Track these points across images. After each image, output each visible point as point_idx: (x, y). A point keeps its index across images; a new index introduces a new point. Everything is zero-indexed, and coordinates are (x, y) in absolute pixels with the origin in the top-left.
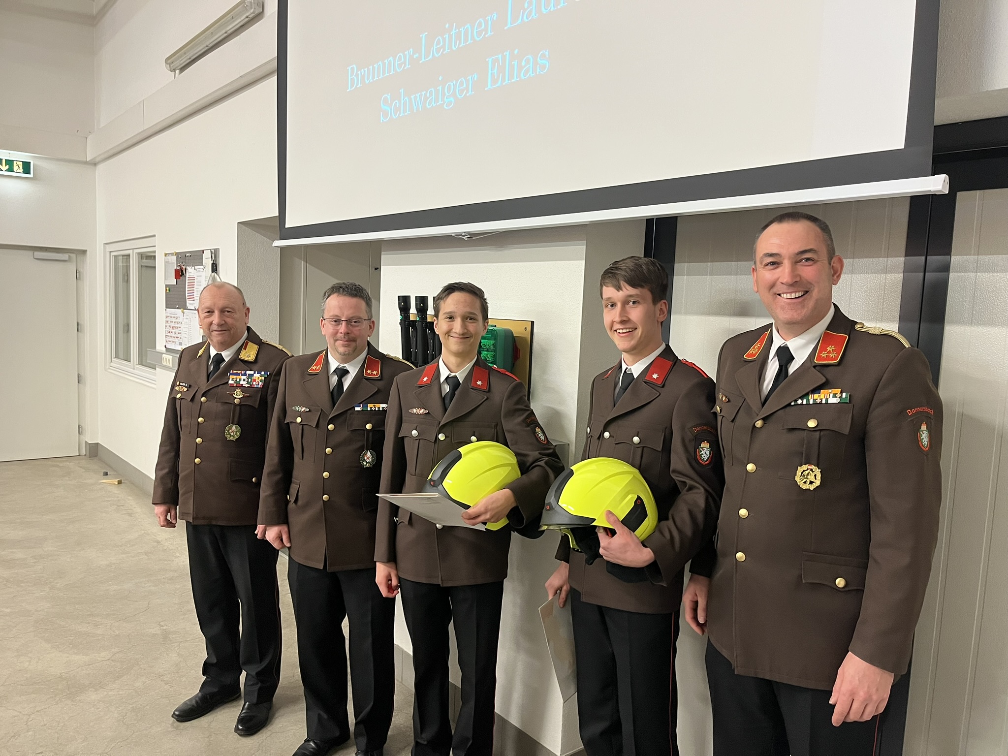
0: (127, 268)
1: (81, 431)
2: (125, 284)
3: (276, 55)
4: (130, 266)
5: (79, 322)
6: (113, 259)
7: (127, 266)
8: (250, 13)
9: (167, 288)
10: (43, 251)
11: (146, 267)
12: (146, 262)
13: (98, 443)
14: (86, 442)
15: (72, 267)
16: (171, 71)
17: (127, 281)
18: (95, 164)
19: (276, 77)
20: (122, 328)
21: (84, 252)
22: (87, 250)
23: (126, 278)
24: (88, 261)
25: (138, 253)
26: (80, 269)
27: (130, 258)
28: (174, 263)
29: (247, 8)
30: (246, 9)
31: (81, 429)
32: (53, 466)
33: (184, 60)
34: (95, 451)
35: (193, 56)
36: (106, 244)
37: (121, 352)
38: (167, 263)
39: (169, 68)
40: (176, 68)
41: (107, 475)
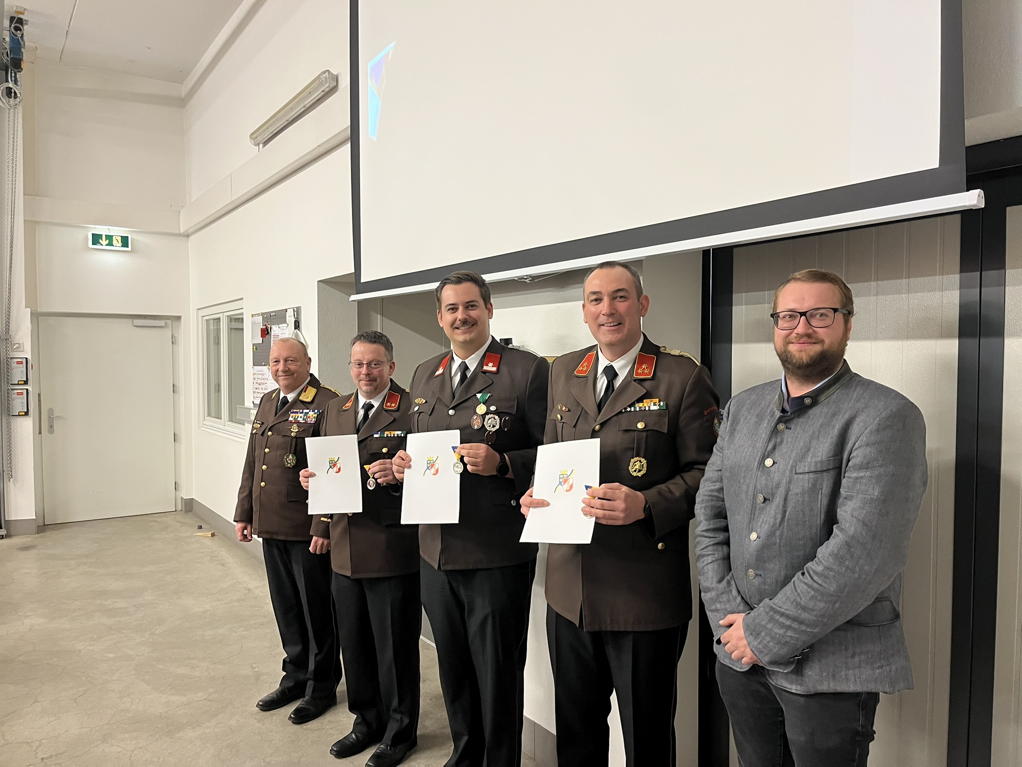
0: (218, 331)
1: (177, 487)
2: (216, 346)
3: (350, 124)
4: (220, 328)
5: (175, 383)
6: (205, 323)
7: (217, 329)
8: (326, 87)
9: (254, 347)
10: (142, 319)
11: (235, 329)
12: (235, 325)
13: (192, 499)
14: (182, 497)
15: (168, 333)
16: (255, 145)
17: (218, 343)
18: (188, 236)
19: (350, 144)
20: (213, 388)
21: (179, 318)
22: (181, 316)
23: (217, 341)
24: (183, 327)
25: (228, 316)
26: (175, 334)
27: (220, 321)
28: (260, 323)
29: (323, 82)
30: (321, 84)
31: (177, 485)
32: (151, 521)
33: (267, 135)
34: (190, 506)
35: (275, 130)
36: (199, 309)
37: (213, 411)
38: (253, 323)
39: (253, 143)
40: (261, 141)
41: (201, 528)
